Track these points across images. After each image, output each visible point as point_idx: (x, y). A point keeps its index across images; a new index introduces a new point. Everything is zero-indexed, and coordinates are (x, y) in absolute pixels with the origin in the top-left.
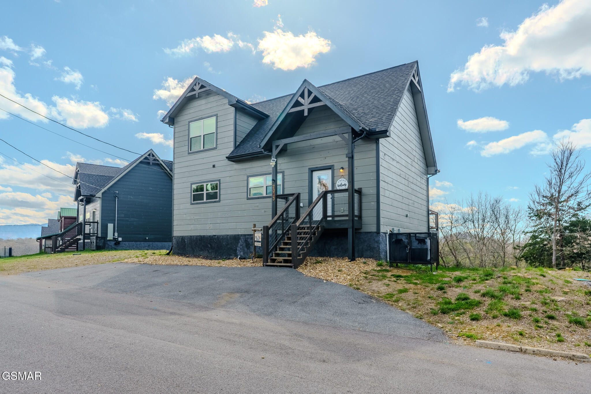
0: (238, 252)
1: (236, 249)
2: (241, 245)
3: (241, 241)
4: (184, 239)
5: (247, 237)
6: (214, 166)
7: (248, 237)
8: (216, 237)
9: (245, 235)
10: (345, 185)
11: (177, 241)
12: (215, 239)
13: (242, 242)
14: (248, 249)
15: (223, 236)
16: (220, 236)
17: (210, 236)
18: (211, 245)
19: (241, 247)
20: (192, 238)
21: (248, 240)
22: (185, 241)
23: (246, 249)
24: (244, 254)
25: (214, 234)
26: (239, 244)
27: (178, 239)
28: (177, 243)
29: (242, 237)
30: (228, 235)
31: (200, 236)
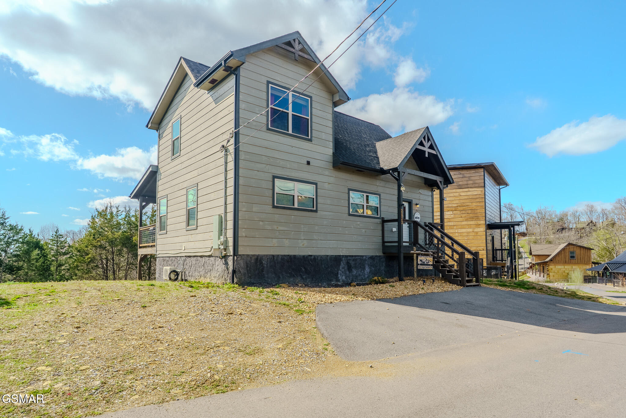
0: (339, 276)
1: (338, 273)
2: (343, 268)
3: (343, 262)
4: (260, 260)
5: (349, 258)
6: (308, 163)
7: (350, 258)
8: (313, 257)
9: (346, 256)
10: (419, 218)
11: (247, 263)
12: (311, 260)
13: (343, 264)
14: (350, 272)
15: (321, 257)
16: (318, 256)
17: (304, 256)
18: (305, 268)
19: (343, 270)
20: (275, 258)
21: (350, 262)
22: (261, 263)
23: (348, 272)
24: (346, 278)
25: (310, 254)
26: (341, 266)
27: (249, 259)
28: (247, 267)
29: (343, 259)
30: (328, 256)
31: (288, 255)
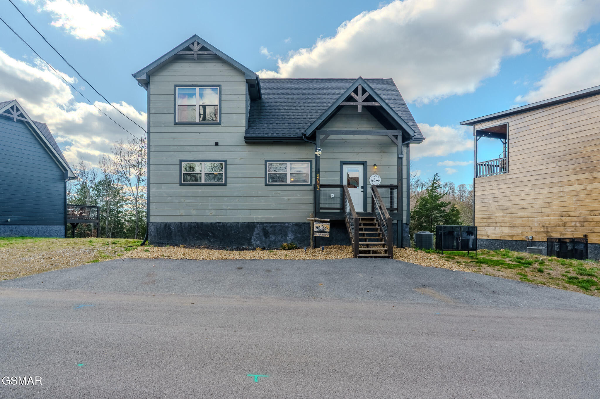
0: (252, 241)
1: (251, 239)
2: (257, 234)
3: (258, 229)
4: (169, 226)
5: (265, 225)
6: (217, 144)
7: (267, 225)
8: (221, 224)
9: (262, 223)
10: (378, 181)
11: (157, 228)
12: (219, 226)
13: (258, 230)
14: (266, 238)
15: (231, 223)
16: (227, 223)
17: (211, 223)
18: (212, 233)
19: (258, 236)
20: (183, 225)
21: (267, 229)
22: (170, 228)
23: (264, 238)
24: (261, 243)
25: (218, 221)
26: (255, 233)
27: (159, 225)
28: (157, 231)
29: (258, 225)
30: (238, 223)
31: (195, 222)
